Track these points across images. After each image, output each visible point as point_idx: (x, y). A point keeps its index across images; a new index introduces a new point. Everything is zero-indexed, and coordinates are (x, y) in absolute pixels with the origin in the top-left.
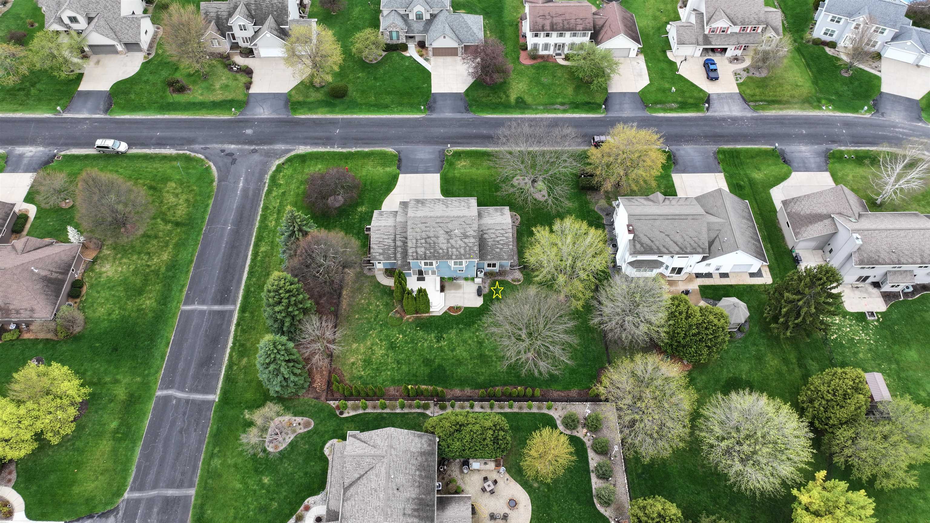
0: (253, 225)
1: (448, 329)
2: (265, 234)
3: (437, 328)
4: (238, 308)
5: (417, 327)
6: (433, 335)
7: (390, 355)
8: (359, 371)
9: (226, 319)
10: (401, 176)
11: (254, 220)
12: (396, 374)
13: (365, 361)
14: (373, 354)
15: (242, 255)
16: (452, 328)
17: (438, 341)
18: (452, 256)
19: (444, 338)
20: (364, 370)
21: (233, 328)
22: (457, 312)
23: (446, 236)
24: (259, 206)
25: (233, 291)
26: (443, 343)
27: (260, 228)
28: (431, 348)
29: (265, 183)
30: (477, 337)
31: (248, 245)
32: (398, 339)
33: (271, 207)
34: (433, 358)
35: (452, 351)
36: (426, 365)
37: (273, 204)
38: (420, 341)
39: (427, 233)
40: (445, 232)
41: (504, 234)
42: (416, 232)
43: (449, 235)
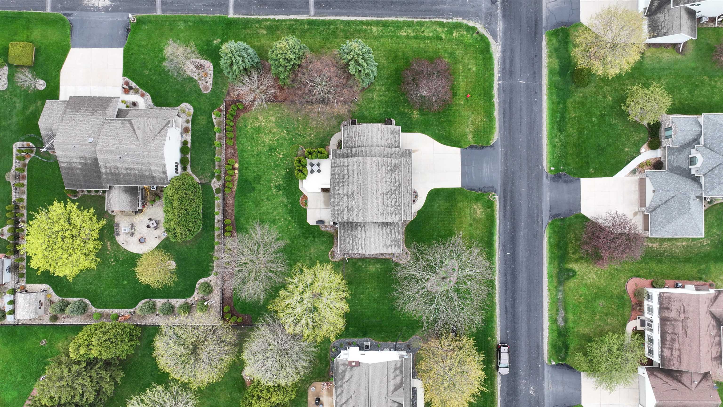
0: (401, 16)
1: (286, 195)
2: (392, 28)
3: (288, 186)
4: (311, 18)
5: (289, 169)
6: (281, 182)
7: (264, 148)
8: (251, 124)
9: (301, 10)
10: (458, 150)
11: (407, 16)
12: (248, 153)
13: (259, 128)
14: (265, 134)
15: (367, 11)
16: (288, 199)
17: (276, 187)
19: (278, 191)
20: (252, 128)
21: (292, 17)
22: (302, 202)
23: (349, 193)
24: (424, 18)
25: (329, 11)
26: (274, 191)
27: (397, 22)
28: (270, 181)
29: (452, 19)
30: (280, 219)
31: (377, 15)
32: (279, 154)
33: (423, 29)
34: (262, 182)
35: (267, 198)
36: (255, 177)
37: (428, 30)
38: (276, 172)
39: (352, 176)
40: (353, 192)
41: (361, 246)
42: (353, 165)
43: (350, 195)
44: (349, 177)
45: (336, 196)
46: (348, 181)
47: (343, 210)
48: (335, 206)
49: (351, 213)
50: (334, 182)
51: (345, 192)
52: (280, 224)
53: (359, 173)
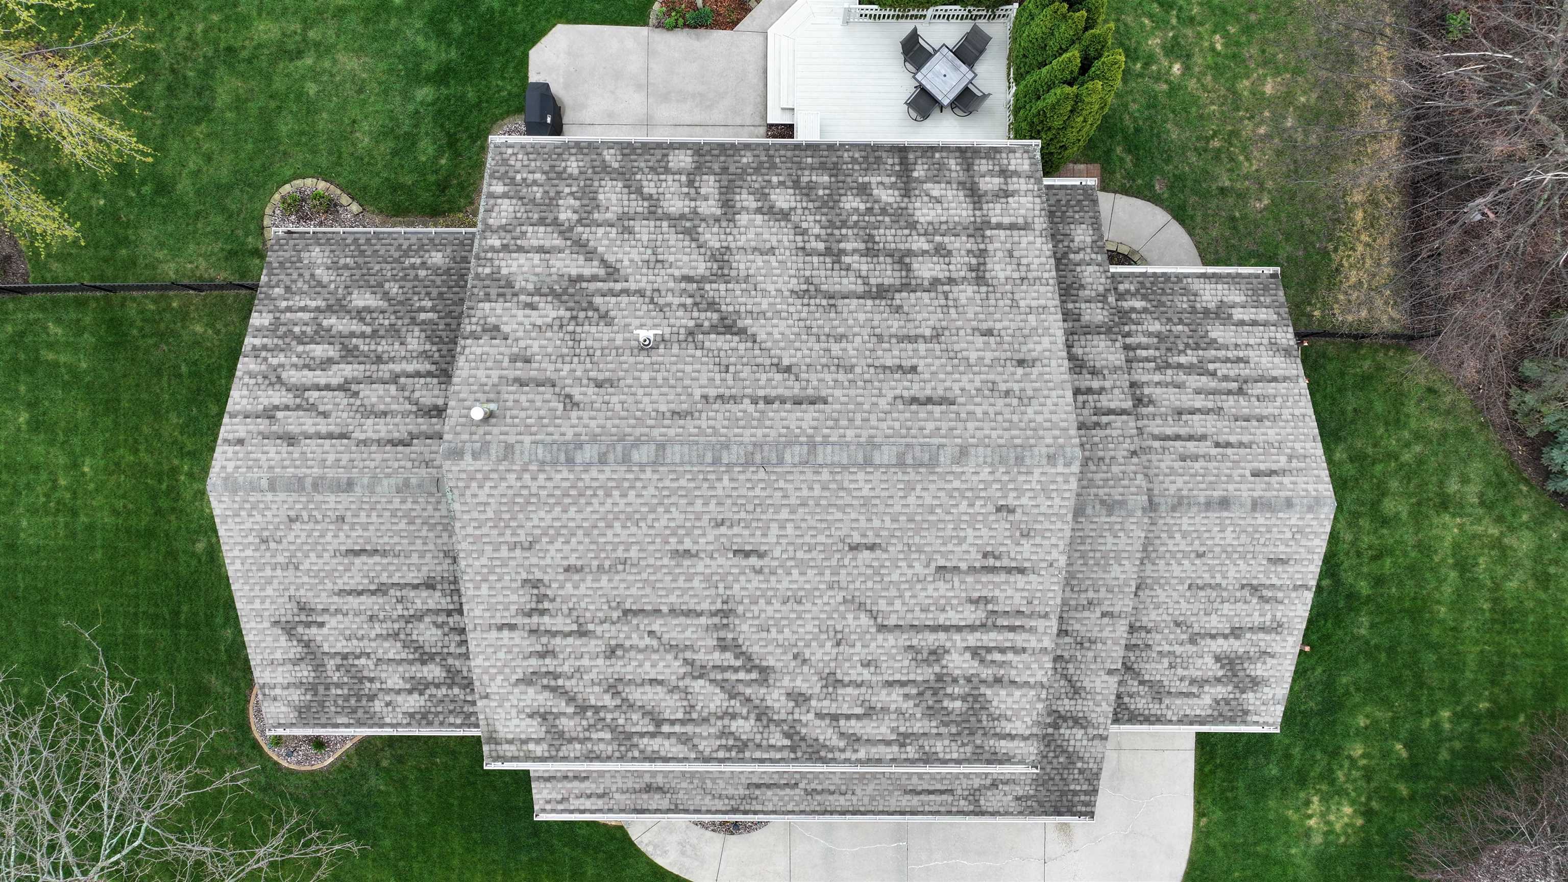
23: (733, 298)
39: (895, 325)
40: (742, 332)
41: (287, 408)
42: (989, 333)
43: (712, 306)
44: (881, 293)
45: (709, 185)
46: (849, 283)
47: (582, 248)
48: (626, 176)
49: (549, 312)
50: (834, 170)
51: (741, 263)
53: (916, 390)
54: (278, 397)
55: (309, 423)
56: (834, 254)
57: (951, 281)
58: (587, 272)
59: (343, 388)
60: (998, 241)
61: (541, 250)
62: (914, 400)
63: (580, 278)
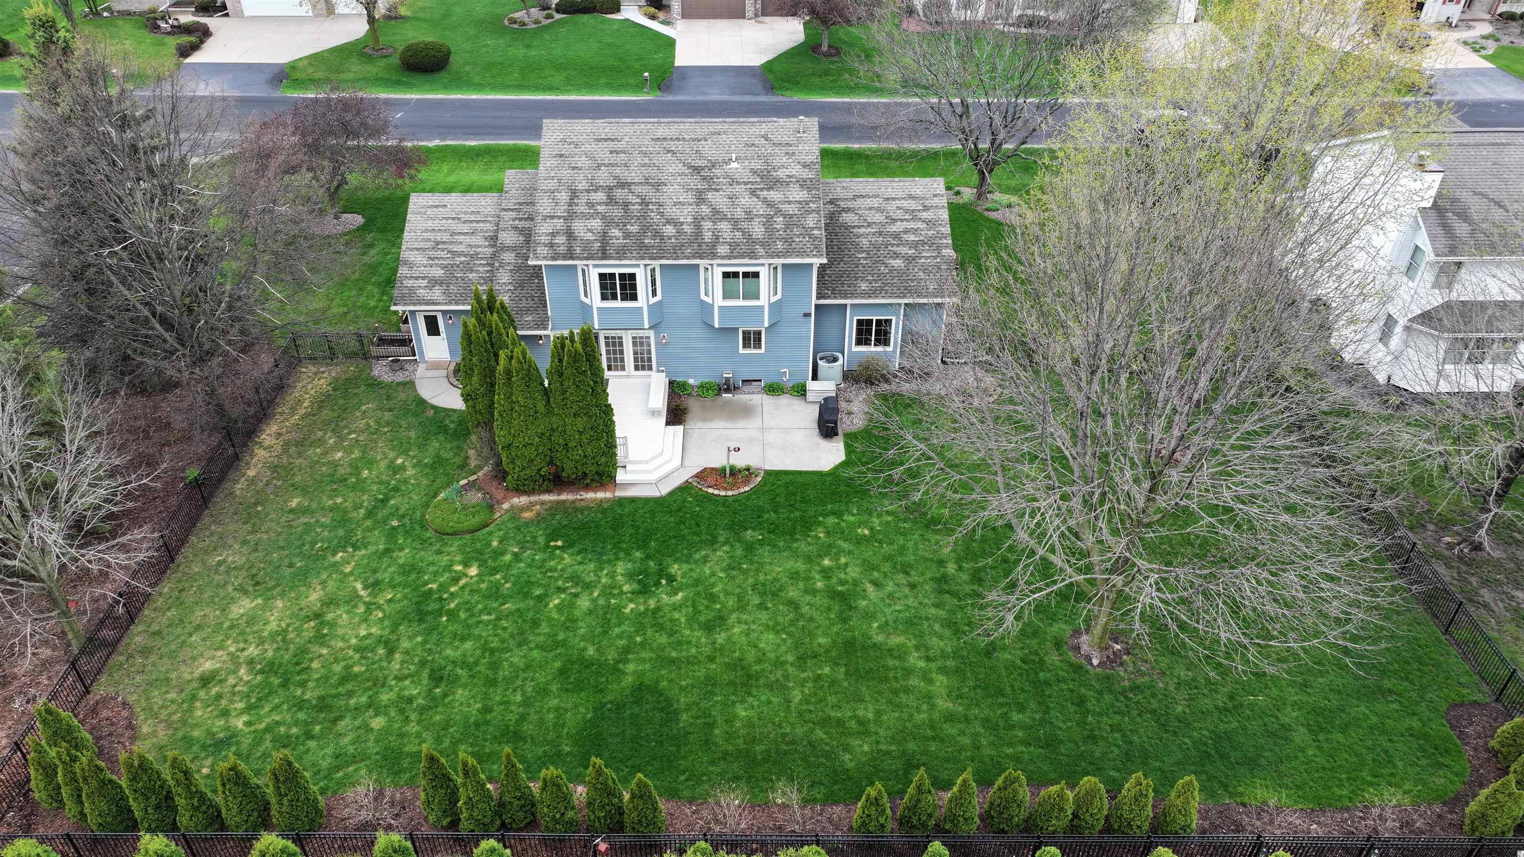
1: (693, 547)
3: (643, 544)
5: (551, 537)
6: (621, 568)
7: (405, 644)
8: (225, 713)
12: (413, 728)
13: (271, 668)
14: (320, 639)
16: (713, 542)
17: (644, 590)
18: (714, 245)
19: (671, 579)
20: (249, 709)
22: (733, 486)
23: (695, 182)
26: (669, 598)
28: (606, 616)
30: (826, 573)
32: (455, 580)
34: (611, 655)
35: (709, 628)
36: (575, 688)
38: (560, 590)
39: (618, 171)
40: (690, 167)
41: (919, 211)
42: (574, 168)
43: (704, 178)
44: (623, 185)
45: (708, 236)
46: (638, 189)
47: (769, 204)
48: (750, 239)
49: (781, 174)
50: (642, 246)
51: (690, 197)
52: (853, 572)
53: (611, 144)
54: (925, 215)
55: (905, 204)
56: (644, 203)
57: (588, 191)
58: (765, 193)
59: (894, 221)
60: (561, 211)
61: (790, 203)
62: (612, 140)
63: (769, 189)
